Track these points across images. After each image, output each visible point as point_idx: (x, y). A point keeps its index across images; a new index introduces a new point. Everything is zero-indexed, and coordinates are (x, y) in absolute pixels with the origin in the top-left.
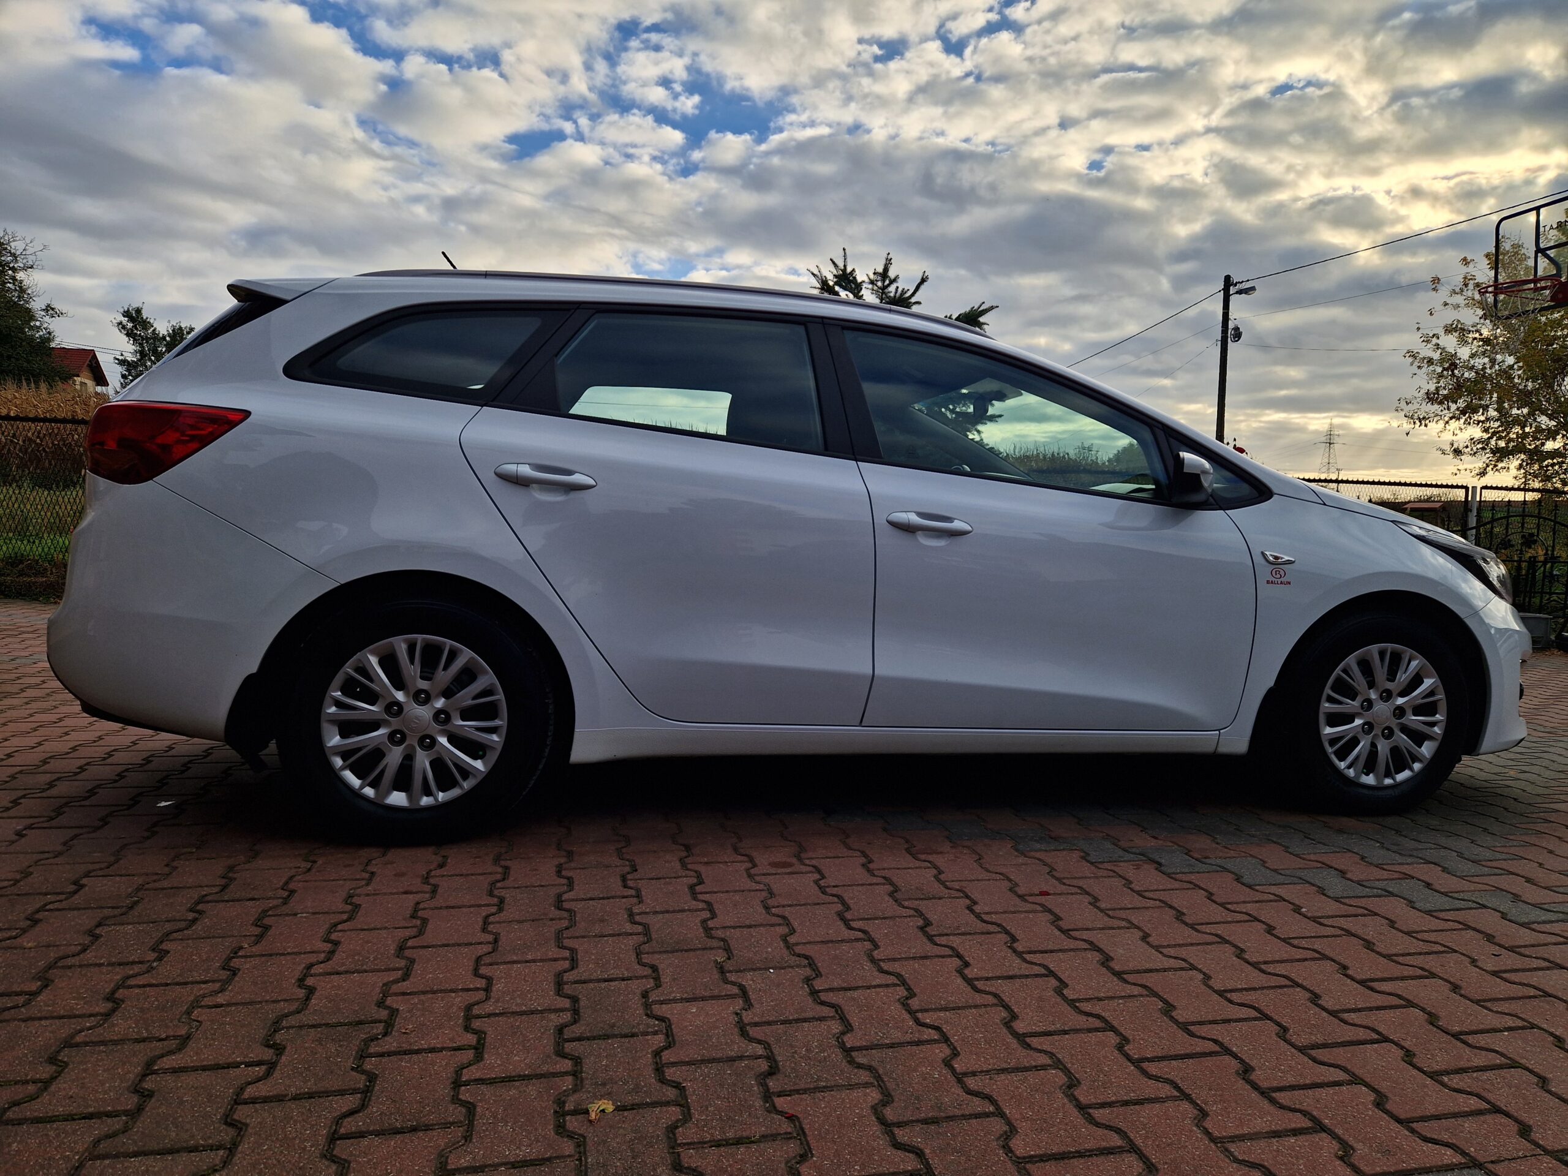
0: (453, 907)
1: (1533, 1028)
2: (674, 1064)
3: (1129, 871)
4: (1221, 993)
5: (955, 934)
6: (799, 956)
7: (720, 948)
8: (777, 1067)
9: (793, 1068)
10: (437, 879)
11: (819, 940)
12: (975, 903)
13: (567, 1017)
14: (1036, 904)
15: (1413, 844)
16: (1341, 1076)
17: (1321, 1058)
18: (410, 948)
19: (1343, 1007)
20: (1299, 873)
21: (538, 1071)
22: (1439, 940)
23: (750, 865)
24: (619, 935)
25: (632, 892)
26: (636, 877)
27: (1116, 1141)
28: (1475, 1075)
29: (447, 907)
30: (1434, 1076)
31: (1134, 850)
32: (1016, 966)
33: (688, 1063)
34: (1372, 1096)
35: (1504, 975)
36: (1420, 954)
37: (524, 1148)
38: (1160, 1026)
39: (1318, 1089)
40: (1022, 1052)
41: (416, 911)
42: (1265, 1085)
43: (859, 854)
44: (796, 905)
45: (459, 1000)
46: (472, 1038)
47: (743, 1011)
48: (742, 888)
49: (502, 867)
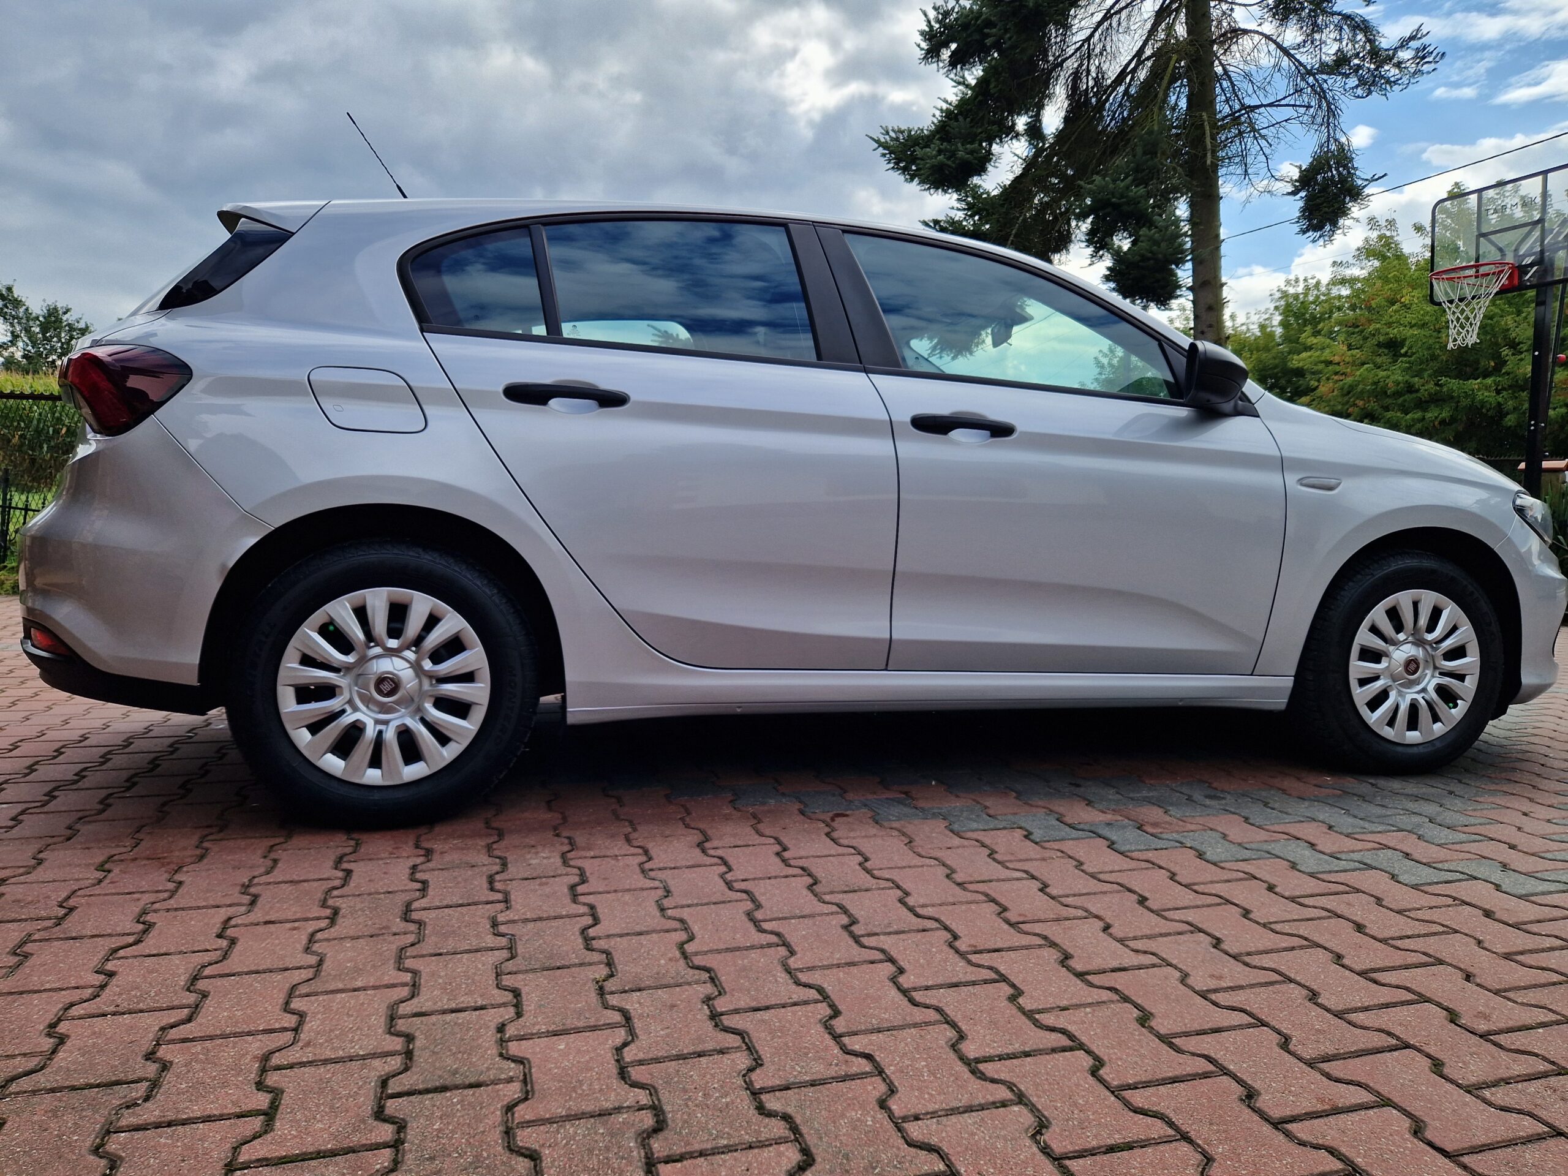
0: (272, 923)
2: (529, 1124)
3: (1077, 850)
4: (1203, 995)
5: (890, 933)
6: (698, 968)
7: (600, 963)
8: (664, 1121)
9: (685, 1122)
10: (260, 888)
11: (723, 946)
13: (396, 1063)
14: (977, 892)
16: (1365, 1097)
17: (1336, 1073)
18: (206, 977)
19: (1348, 1006)
20: (1266, 847)
21: (346, 1144)
22: (1435, 918)
23: (644, 859)
24: (477, 951)
25: (499, 896)
26: (507, 878)
28: (1520, 1085)
29: (267, 923)
30: (1473, 1090)
31: (1081, 826)
32: (960, 970)
33: (550, 1121)
34: (1407, 1123)
35: (1519, 958)
36: (1419, 936)
38: (1139, 1041)
39: (1342, 1116)
40: (975, 1084)
41: (224, 929)
42: (1276, 1113)
43: (772, 841)
44: (697, 905)
45: (257, 1046)
46: (262, 1100)
47: (625, 1044)
48: (633, 887)
49: (343, 870)
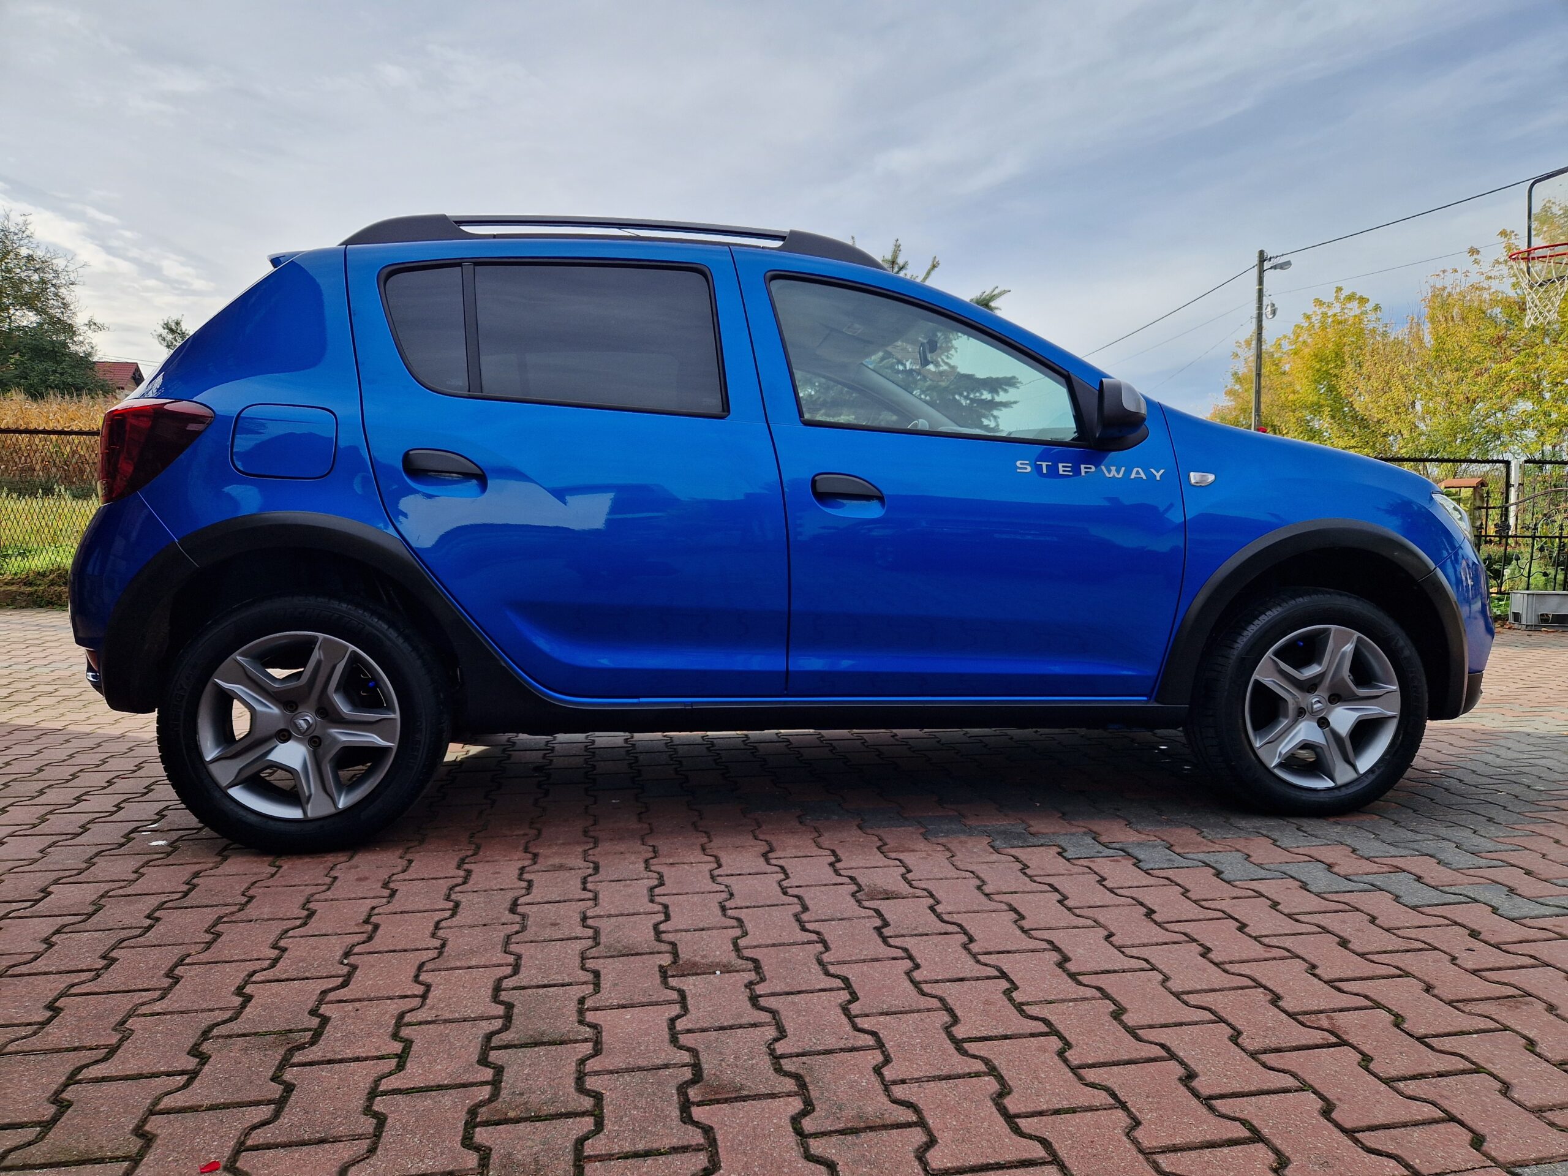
0: (407, 912)
1: (1506, 1030)
2: (597, 1073)
3: (1104, 866)
4: (1177, 995)
5: (912, 936)
6: (747, 959)
7: (667, 952)
8: (701, 1076)
9: (717, 1077)
10: (398, 883)
11: (770, 942)
12: (938, 903)
13: (498, 1024)
14: (1002, 902)
15: (1410, 835)
16: (1290, 1082)
17: (1271, 1063)
18: (356, 954)
19: (1305, 1009)
20: (1284, 868)
21: (458, 1081)
22: (1420, 936)
23: (715, 866)
24: (568, 939)
25: (590, 895)
26: (597, 879)
27: (1039, 1152)
28: (1434, 1080)
29: (401, 913)
30: (1388, 1081)
31: (1114, 845)
32: (969, 967)
33: (611, 1072)
34: (1320, 1104)
35: (1484, 974)
36: (1398, 952)
37: (426, 1161)
38: (1108, 1030)
39: (1263, 1096)
40: (957, 1057)
41: (370, 916)
42: (1205, 1092)
43: (829, 852)
44: (754, 907)
45: (394, 1008)
46: (398, 1047)
47: (678, 1017)
48: (702, 890)
49: (465, 870)
